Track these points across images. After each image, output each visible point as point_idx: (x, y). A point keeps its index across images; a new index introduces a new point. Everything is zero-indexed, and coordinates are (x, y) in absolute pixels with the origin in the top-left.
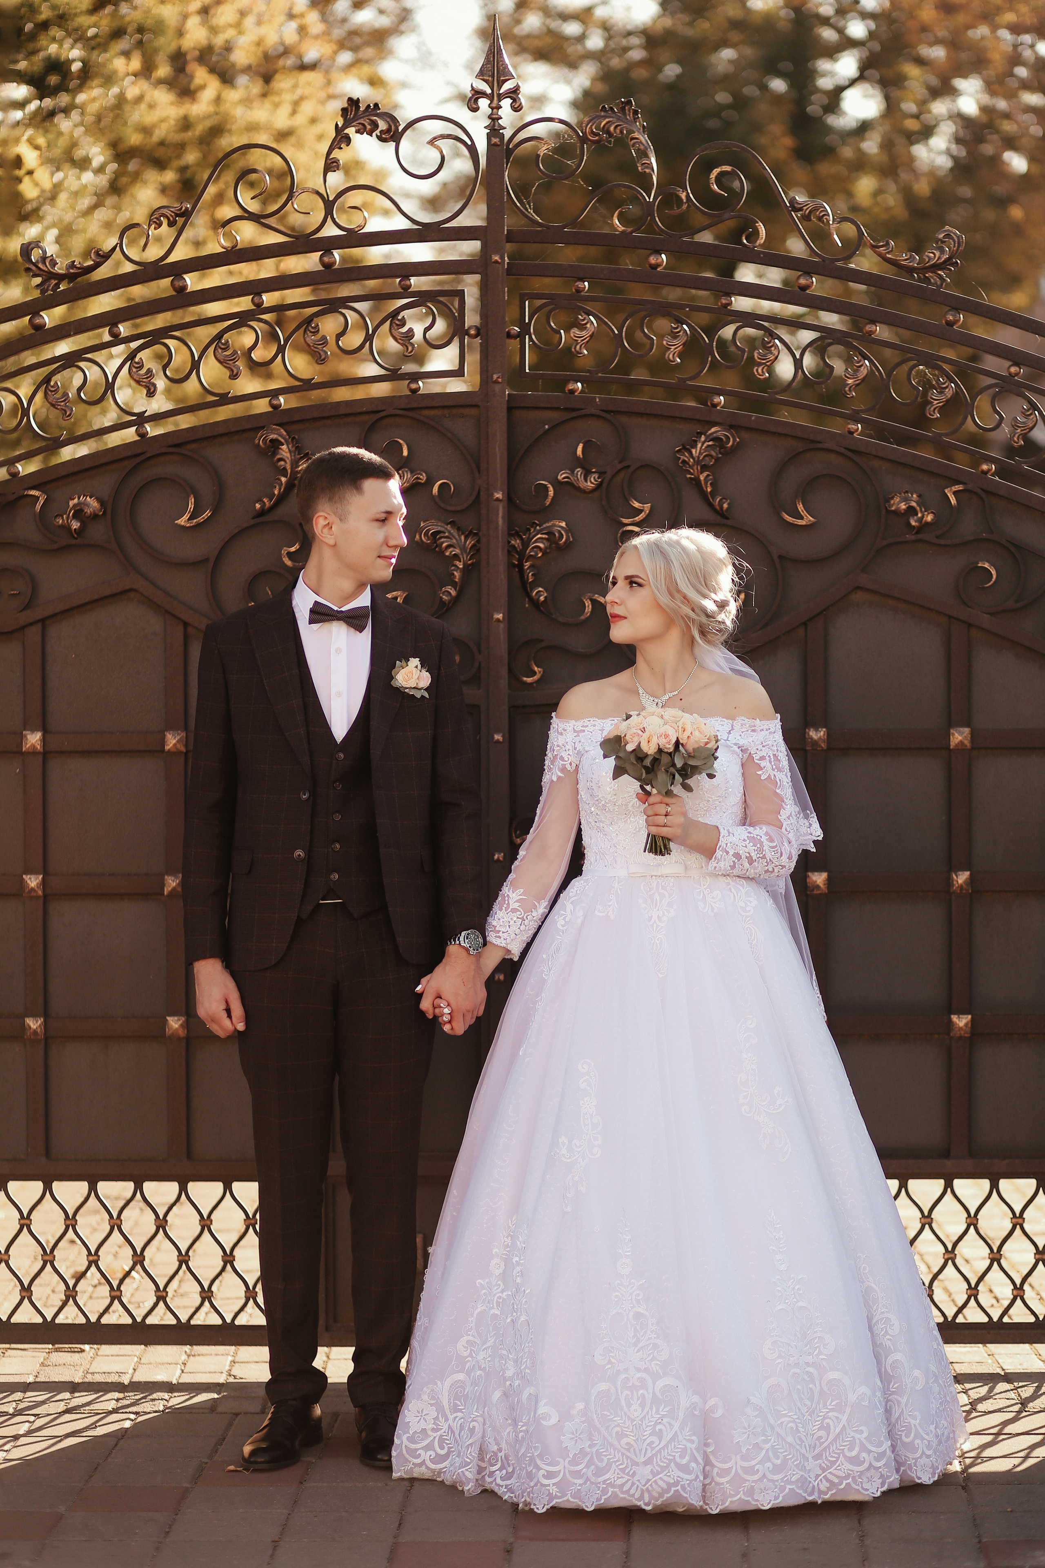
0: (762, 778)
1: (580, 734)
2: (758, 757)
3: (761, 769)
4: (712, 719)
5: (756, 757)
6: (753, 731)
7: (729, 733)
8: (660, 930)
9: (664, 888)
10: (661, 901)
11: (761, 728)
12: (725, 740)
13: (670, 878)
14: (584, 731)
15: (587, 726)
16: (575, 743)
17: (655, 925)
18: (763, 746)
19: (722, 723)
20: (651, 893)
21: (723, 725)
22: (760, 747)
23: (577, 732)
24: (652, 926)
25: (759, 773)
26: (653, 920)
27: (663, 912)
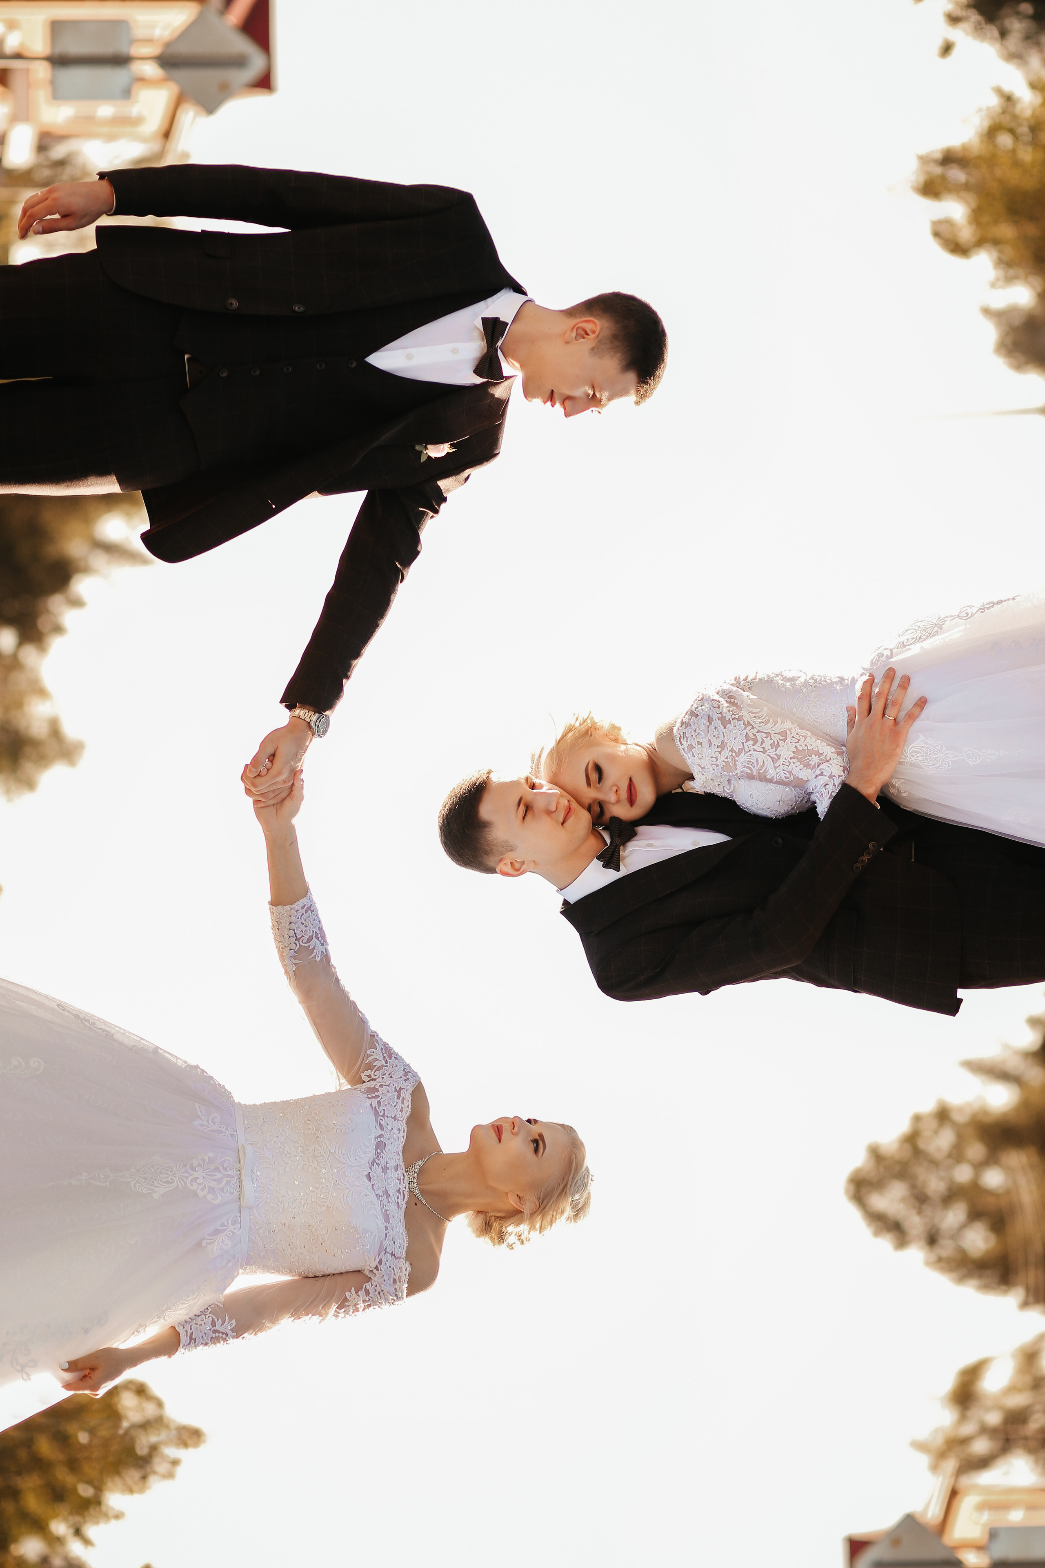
0: (347, 1294)
1: (396, 1094)
2: (368, 1288)
3: (357, 1292)
4: (405, 1235)
5: (368, 1285)
6: (395, 1281)
7: (392, 1255)
8: (183, 1180)
9: (228, 1183)
10: (214, 1180)
11: (398, 1289)
12: (385, 1250)
13: (238, 1189)
14: (398, 1098)
15: (403, 1103)
16: (388, 1086)
17: (187, 1175)
18: (379, 1293)
19: (402, 1246)
20: (222, 1170)
21: (400, 1247)
22: (378, 1289)
23: (399, 1091)
24: (186, 1172)
25: (353, 1290)
26: (192, 1172)
27: (202, 1183)
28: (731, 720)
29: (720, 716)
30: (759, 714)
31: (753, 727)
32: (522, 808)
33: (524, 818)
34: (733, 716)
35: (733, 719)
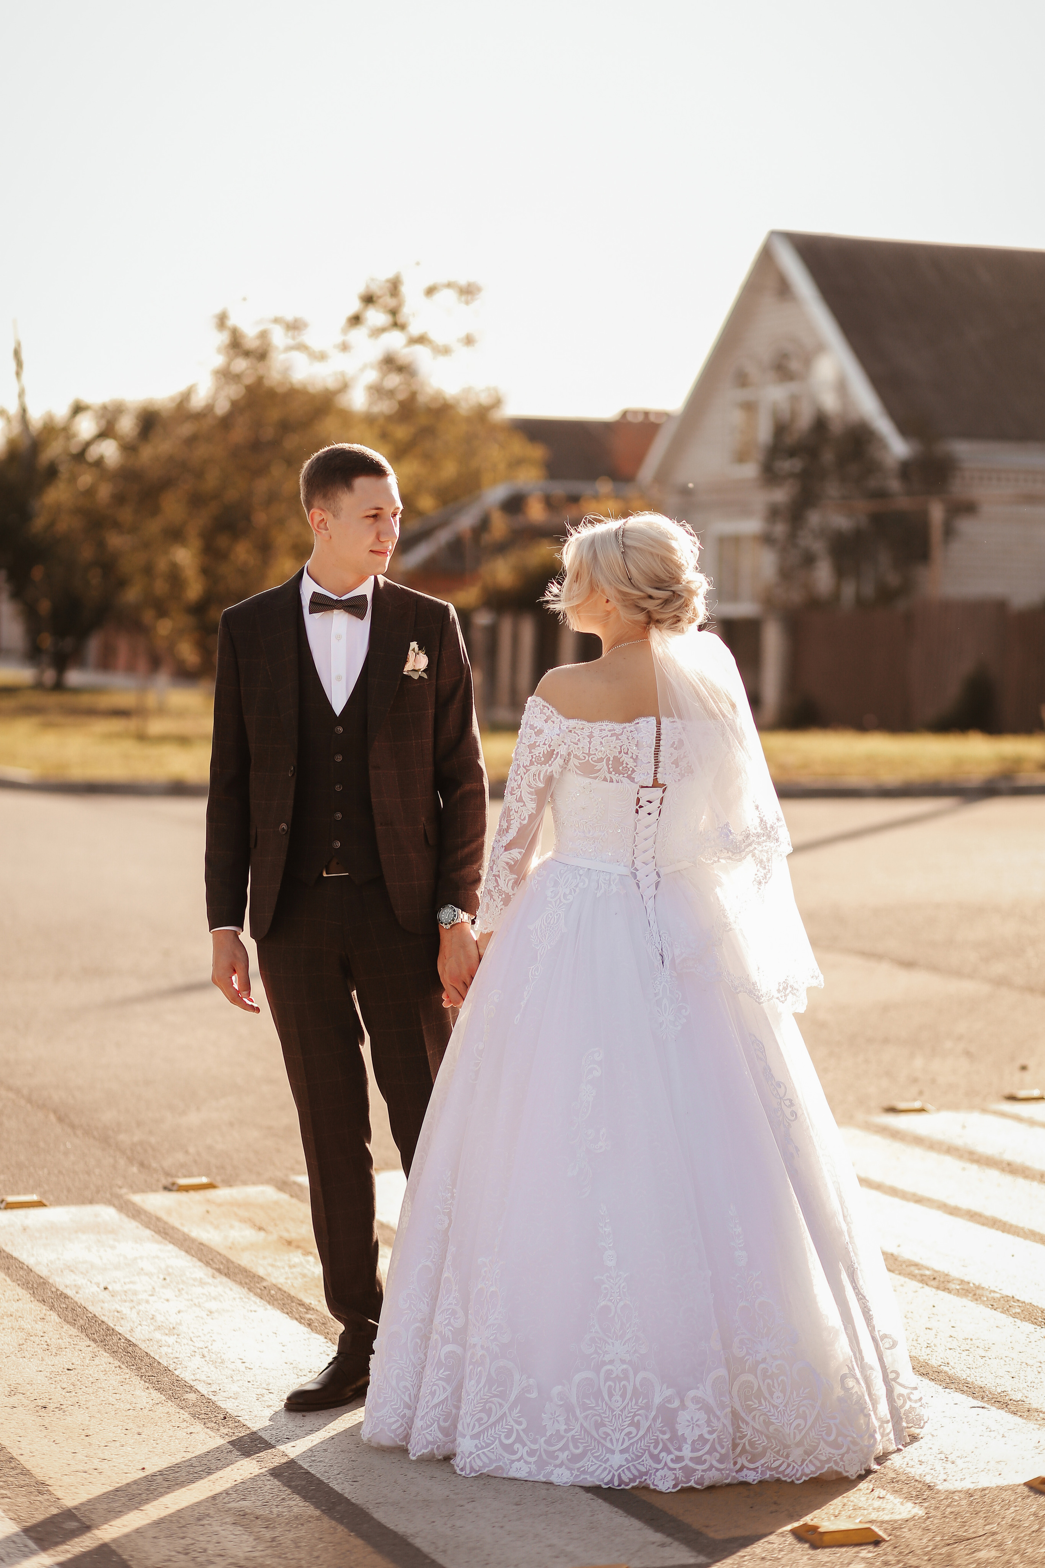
28: (532, 754)
29: (537, 744)
30: (537, 779)
31: (525, 774)
32: (374, 512)
33: (367, 516)
34: (534, 756)
35: (532, 756)
